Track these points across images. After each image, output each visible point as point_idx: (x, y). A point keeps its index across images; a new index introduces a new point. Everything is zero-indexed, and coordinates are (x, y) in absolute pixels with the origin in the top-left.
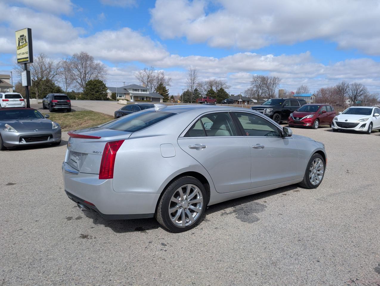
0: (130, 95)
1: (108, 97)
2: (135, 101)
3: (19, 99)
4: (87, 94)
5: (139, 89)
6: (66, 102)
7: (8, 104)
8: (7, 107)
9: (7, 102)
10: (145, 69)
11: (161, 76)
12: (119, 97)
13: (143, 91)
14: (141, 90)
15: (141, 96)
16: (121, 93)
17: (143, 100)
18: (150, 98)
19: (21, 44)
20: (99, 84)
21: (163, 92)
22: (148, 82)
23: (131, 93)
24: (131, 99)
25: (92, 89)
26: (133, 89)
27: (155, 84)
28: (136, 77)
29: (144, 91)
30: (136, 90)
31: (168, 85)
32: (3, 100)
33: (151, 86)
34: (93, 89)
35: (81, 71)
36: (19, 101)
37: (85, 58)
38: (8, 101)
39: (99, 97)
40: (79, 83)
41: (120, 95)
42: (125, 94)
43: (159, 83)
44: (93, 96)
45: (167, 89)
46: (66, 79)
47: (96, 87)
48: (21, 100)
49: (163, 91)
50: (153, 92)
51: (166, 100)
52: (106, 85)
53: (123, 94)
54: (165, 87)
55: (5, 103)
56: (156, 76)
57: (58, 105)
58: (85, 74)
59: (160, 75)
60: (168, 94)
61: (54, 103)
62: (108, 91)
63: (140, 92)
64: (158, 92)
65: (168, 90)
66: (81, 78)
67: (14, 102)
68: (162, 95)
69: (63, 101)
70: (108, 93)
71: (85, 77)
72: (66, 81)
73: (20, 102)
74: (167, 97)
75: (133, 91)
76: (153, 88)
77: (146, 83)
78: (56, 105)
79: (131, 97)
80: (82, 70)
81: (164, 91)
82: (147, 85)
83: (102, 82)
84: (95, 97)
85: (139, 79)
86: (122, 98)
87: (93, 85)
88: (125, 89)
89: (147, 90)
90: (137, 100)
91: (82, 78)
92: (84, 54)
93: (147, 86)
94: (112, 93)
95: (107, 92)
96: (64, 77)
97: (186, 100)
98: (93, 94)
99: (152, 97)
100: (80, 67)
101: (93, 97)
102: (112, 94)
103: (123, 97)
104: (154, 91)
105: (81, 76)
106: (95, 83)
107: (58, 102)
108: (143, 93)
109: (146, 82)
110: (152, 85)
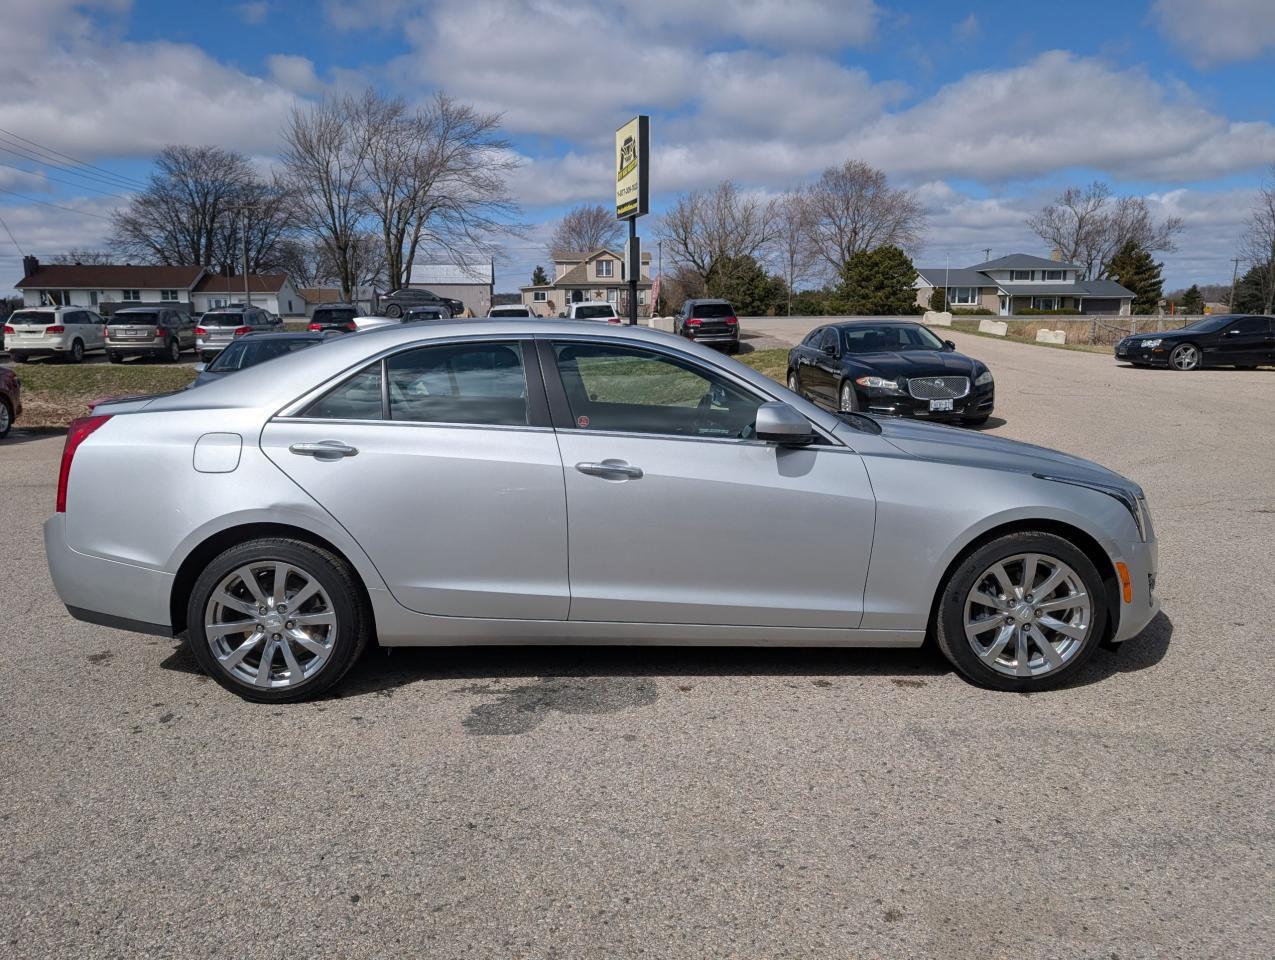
0: (1000, 293)
1: (916, 304)
2: (1017, 314)
3: (605, 319)
4: (847, 296)
5: (1033, 272)
6: (725, 324)
10: (1069, 193)
11: (1132, 214)
12: (956, 303)
13: (1051, 278)
14: (1044, 272)
15: (1041, 297)
16: (968, 289)
17: (1051, 307)
18: (1077, 301)
19: (625, 164)
20: (892, 263)
21: (1138, 277)
22: (1077, 244)
23: (1004, 286)
24: (1003, 307)
25: (864, 280)
26: (1012, 272)
27: (1107, 246)
28: (1033, 227)
29: (1053, 275)
30: (1022, 275)
31: (1163, 246)
33: (1089, 255)
34: (868, 279)
35: (843, 224)
36: (608, 324)
37: (858, 182)
39: (883, 306)
40: (833, 262)
41: (964, 296)
42: (980, 289)
43: (1124, 244)
44: (864, 301)
45: (1156, 263)
46: (793, 253)
47: (877, 272)
48: (610, 322)
49: (1137, 273)
50: (1096, 276)
51: (1146, 306)
52: (916, 264)
53: (974, 289)
54: (1148, 256)
56: (1111, 217)
57: (702, 332)
58: (855, 232)
59: (1130, 211)
60: (1160, 282)
61: (693, 327)
62: (921, 283)
63: (1038, 282)
64: (1116, 278)
65: (1161, 265)
66: (840, 245)
68: (1130, 286)
69: (716, 320)
70: (917, 290)
71: (851, 242)
72: (792, 257)
74: (1152, 294)
75: (1011, 279)
76: (1097, 262)
77: (1072, 247)
79: (1002, 299)
80: (846, 223)
81: (1143, 272)
82: (1076, 251)
83: (901, 254)
84: (869, 306)
86: (970, 303)
87: (868, 266)
88: (983, 273)
89: (1065, 272)
90: (1024, 310)
91: (844, 245)
93: (1072, 256)
94: (934, 288)
95: (916, 287)
96: (786, 247)
97: (1243, 304)
98: (865, 297)
99: (1087, 295)
100: (839, 212)
101: (864, 305)
102: (933, 292)
103: (973, 301)
104: (1100, 276)
105: (841, 238)
106: (877, 258)
107: (703, 324)
108: (1048, 282)
109: (1071, 243)
110: (1094, 253)
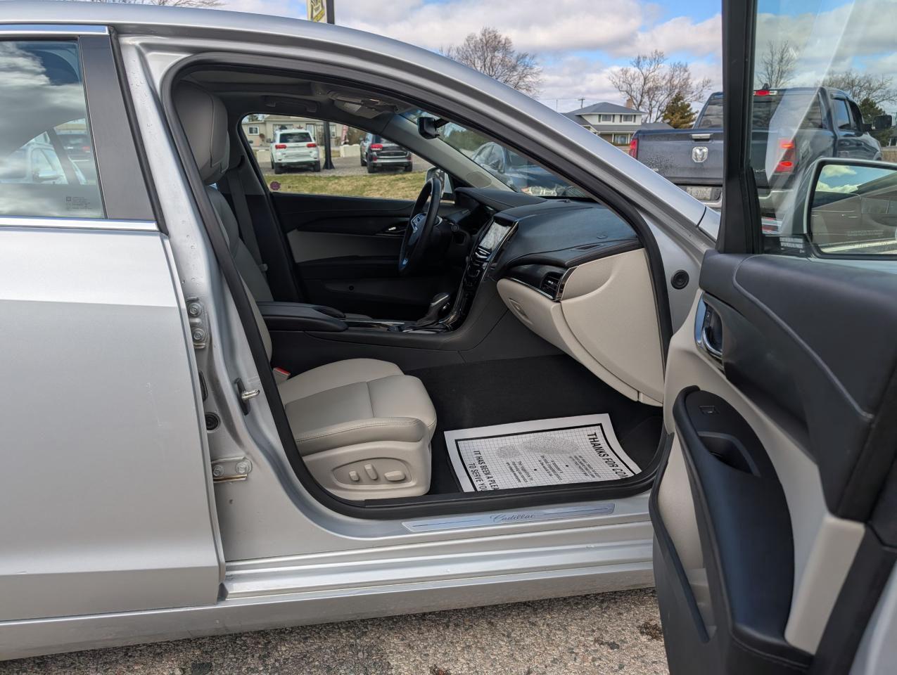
3: (305, 144)
5: (614, 116)
7: (285, 154)
8: (283, 161)
9: (283, 150)
10: (639, 58)
11: (680, 75)
13: (626, 120)
14: (621, 116)
15: (619, 133)
19: (315, 14)
21: (681, 120)
22: (642, 96)
23: (594, 126)
26: (601, 115)
27: (662, 98)
28: (614, 83)
29: (627, 118)
30: (606, 117)
32: (277, 147)
33: (651, 105)
36: (307, 148)
37: (490, 45)
38: (285, 147)
43: (674, 97)
45: (694, 111)
48: (309, 146)
49: (681, 118)
50: (655, 120)
54: (689, 106)
55: (280, 154)
56: (666, 77)
59: (678, 73)
61: (376, 151)
63: (617, 122)
64: (668, 120)
65: (697, 112)
67: (297, 151)
68: (676, 126)
73: (307, 150)
75: (599, 120)
76: (655, 109)
77: (639, 98)
78: (378, 155)
82: (641, 101)
85: (619, 89)
88: (579, 116)
89: (634, 116)
92: (489, 33)
93: (640, 105)
104: (657, 119)
107: (383, 148)
108: (624, 123)
109: (638, 95)
110: (654, 103)
